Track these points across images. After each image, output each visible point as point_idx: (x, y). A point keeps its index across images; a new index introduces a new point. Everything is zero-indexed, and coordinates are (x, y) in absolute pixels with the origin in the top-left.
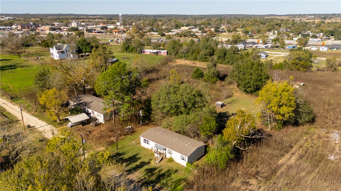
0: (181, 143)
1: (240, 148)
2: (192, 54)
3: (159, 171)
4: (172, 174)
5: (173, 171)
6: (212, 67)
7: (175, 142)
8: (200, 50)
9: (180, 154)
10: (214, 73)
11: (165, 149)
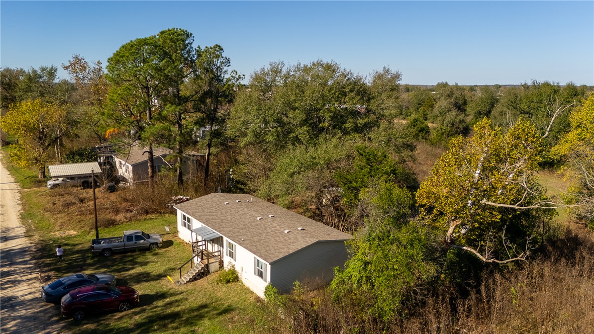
0: (275, 227)
1: (478, 254)
2: (418, 109)
3: (170, 304)
4: (207, 319)
5: (215, 309)
6: (449, 111)
7: (259, 223)
8: (435, 100)
9: (252, 255)
10: (453, 125)
11: (218, 241)
